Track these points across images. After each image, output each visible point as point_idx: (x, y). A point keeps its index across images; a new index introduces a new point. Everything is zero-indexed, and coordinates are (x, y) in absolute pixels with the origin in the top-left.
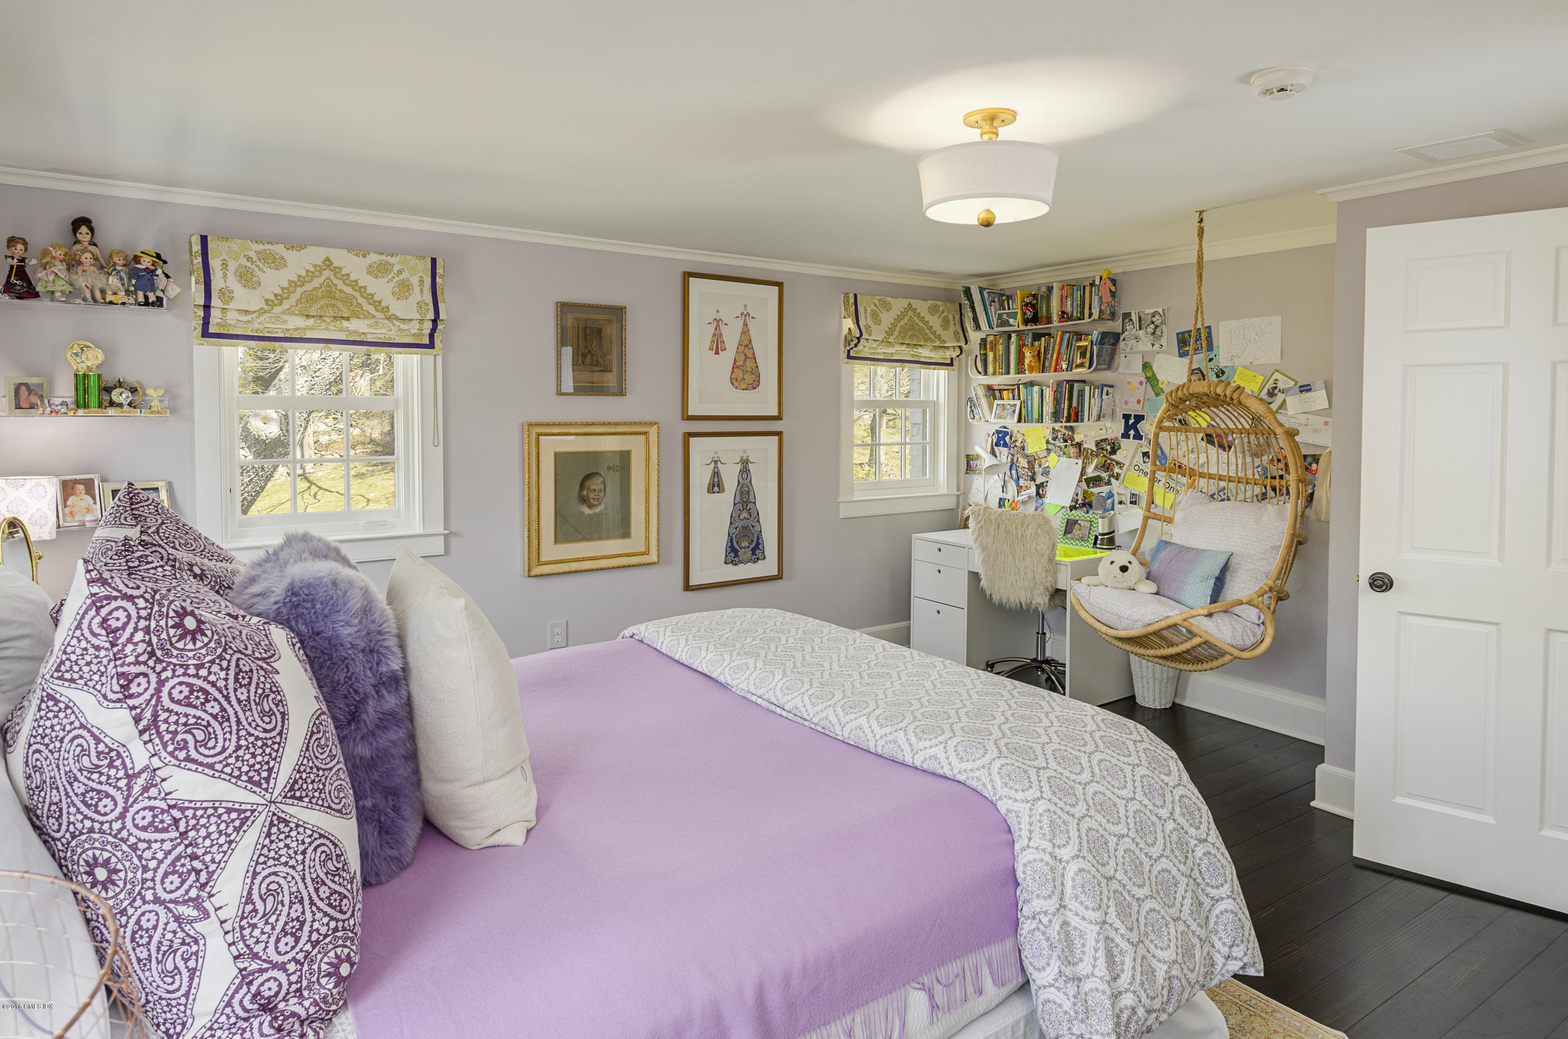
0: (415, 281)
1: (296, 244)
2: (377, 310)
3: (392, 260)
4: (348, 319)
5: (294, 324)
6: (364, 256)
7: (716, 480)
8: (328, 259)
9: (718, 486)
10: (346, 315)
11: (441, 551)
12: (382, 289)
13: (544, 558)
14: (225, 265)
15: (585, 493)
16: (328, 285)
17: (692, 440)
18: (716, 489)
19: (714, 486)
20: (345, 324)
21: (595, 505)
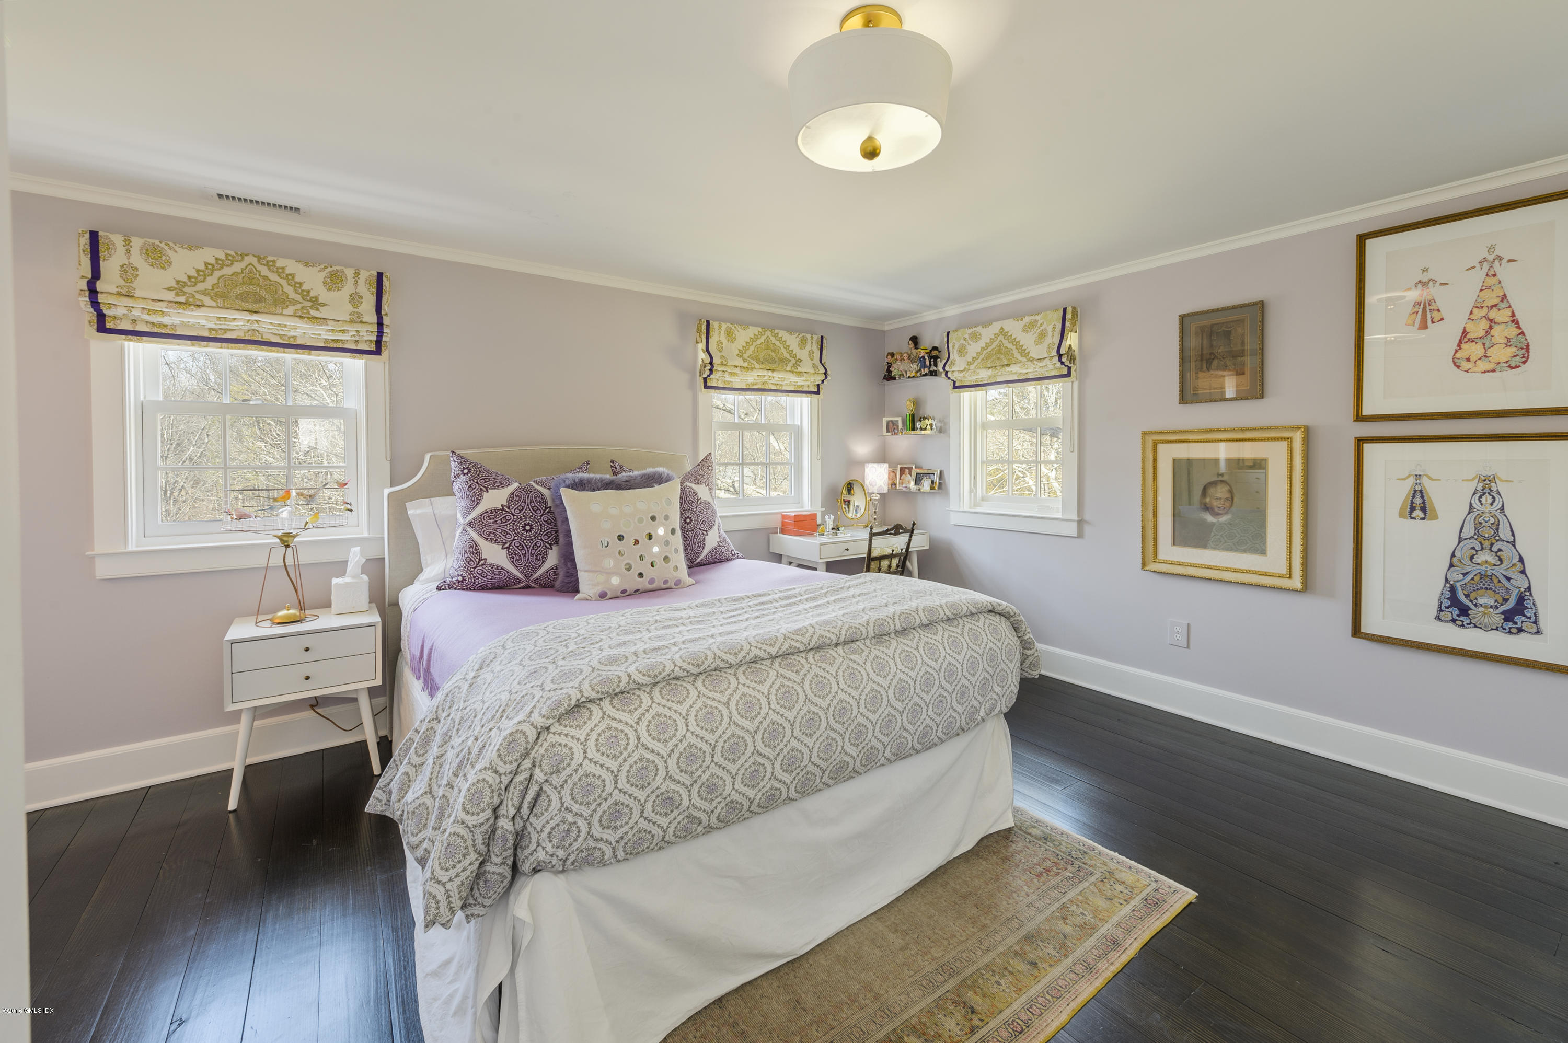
0: (1050, 329)
1: (987, 324)
2: (1022, 356)
3: (1037, 318)
4: (1008, 365)
5: (984, 375)
6: (1022, 320)
7: (1418, 500)
8: (1002, 328)
9: (1424, 510)
10: (1006, 363)
11: (1075, 534)
12: (1028, 340)
13: (1161, 556)
14: (954, 346)
15: (1208, 500)
16: (1000, 346)
17: (1367, 447)
18: (1418, 513)
19: (1412, 509)
20: (1008, 369)
21: (1219, 514)
